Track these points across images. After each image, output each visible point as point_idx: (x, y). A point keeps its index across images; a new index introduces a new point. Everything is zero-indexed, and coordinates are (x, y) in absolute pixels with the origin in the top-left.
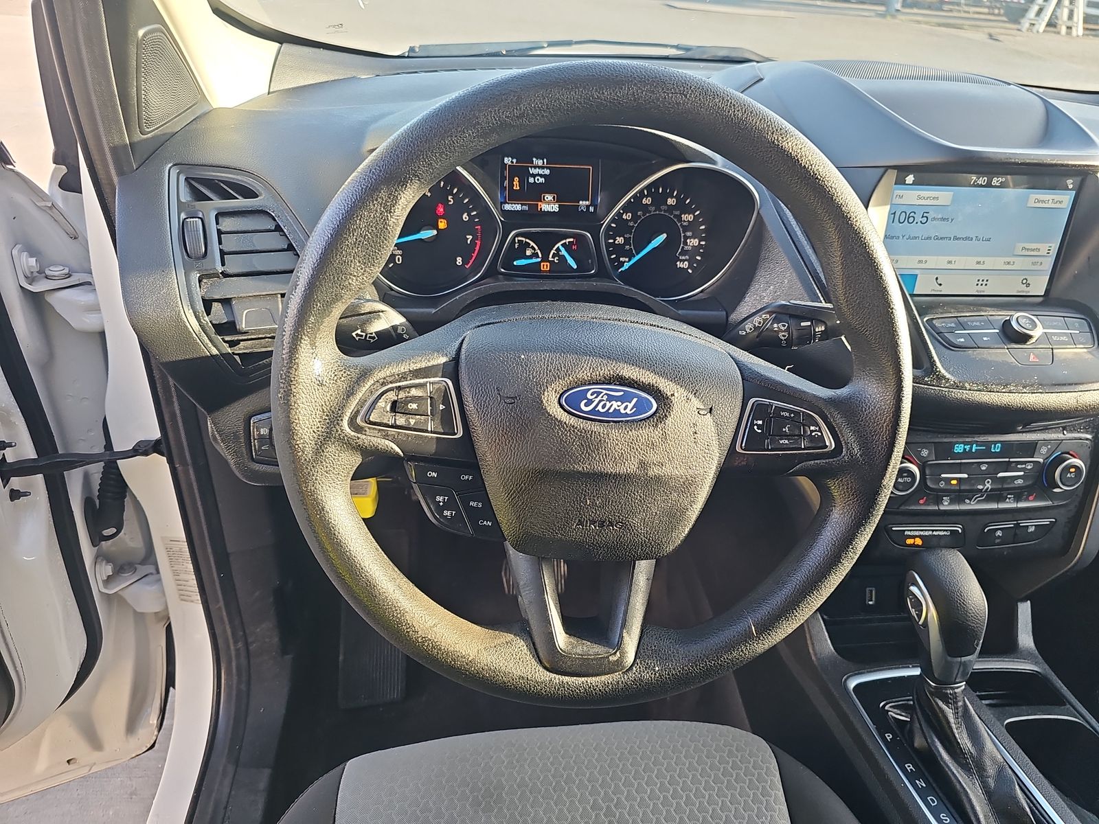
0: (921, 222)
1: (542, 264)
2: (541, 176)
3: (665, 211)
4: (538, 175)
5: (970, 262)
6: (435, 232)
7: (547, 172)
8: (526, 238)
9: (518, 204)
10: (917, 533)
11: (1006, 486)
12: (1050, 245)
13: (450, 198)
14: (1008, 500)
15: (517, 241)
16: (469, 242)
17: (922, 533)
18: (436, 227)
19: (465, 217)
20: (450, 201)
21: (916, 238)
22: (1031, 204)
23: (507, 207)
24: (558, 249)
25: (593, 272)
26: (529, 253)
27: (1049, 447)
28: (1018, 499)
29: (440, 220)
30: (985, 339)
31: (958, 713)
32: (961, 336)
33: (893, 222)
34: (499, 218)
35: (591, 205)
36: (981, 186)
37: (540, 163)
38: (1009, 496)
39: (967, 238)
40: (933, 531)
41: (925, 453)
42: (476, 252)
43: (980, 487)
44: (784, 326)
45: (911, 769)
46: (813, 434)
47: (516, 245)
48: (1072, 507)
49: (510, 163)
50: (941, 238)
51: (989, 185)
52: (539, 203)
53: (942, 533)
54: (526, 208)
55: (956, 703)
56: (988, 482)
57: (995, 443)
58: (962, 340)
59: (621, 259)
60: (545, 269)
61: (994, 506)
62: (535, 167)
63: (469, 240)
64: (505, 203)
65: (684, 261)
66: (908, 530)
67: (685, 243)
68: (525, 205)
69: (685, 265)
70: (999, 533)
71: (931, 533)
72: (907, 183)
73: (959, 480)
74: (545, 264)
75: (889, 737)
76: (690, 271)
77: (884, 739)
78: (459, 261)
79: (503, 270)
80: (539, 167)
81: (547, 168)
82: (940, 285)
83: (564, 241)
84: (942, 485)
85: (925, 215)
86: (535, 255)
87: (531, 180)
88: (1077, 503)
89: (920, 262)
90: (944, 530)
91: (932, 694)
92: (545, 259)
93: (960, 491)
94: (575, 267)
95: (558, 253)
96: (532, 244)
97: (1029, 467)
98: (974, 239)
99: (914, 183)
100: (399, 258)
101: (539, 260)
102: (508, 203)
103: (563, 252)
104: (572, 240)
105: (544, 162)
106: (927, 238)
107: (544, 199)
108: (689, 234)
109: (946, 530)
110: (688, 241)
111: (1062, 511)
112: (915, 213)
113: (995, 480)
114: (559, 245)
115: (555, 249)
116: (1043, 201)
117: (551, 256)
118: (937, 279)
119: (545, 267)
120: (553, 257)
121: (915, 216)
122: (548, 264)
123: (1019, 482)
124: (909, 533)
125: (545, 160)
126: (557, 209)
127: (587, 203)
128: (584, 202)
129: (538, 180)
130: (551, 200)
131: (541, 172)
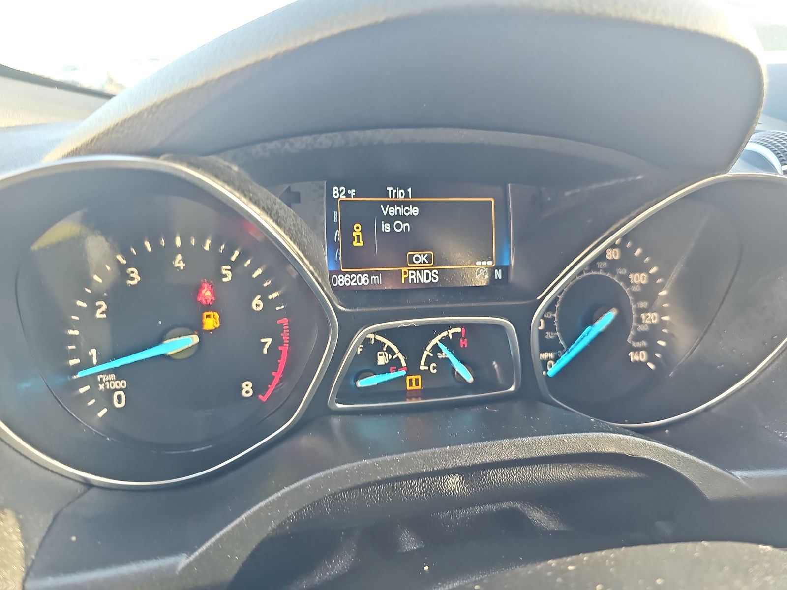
1: (408, 378)
2: (404, 219)
3: (605, 270)
4: (398, 217)
6: (194, 339)
7: (415, 211)
9: (363, 273)
13: (225, 270)
16: (265, 351)
18: (196, 327)
19: (257, 304)
20: (225, 276)
23: (343, 280)
24: (436, 349)
25: (512, 389)
26: (382, 360)
29: (206, 314)
34: (333, 306)
35: (497, 267)
37: (401, 195)
42: (281, 368)
49: (343, 197)
52: (404, 270)
54: (379, 279)
60: (414, 387)
62: (392, 204)
63: (267, 346)
64: (338, 273)
65: (638, 350)
67: (640, 321)
68: (377, 273)
69: (642, 357)
74: (414, 377)
76: (651, 366)
78: (247, 388)
79: (340, 406)
80: (399, 203)
81: (414, 204)
83: (445, 334)
86: (394, 364)
87: (386, 227)
92: (412, 368)
94: (469, 378)
95: (435, 355)
96: (388, 343)
100: (119, 397)
101: (402, 373)
102: (344, 274)
103: (446, 353)
104: (458, 330)
105: (407, 193)
107: (411, 261)
108: (643, 305)
110: (643, 316)
115: (429, 347)
117: (423, 362)
119: (414, 383)
120: (427, 364)
122: (419, 377)
125: (409, 190)
126: (435, 279)
127: (490, 263)
128: (484, 263)
129: (398, 226)
130: (424, 262)
131: (402, 211)
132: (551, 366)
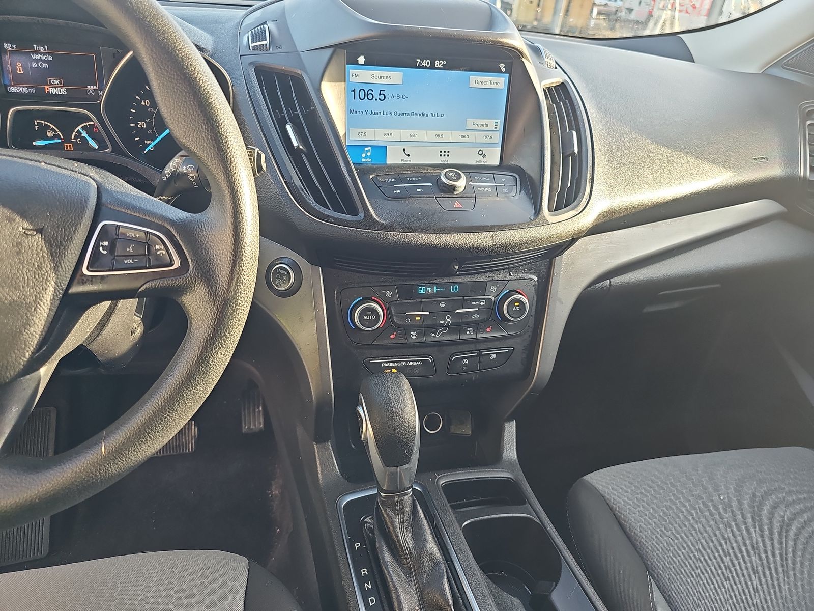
0: (379, 99)
1: (65, 144)
2: (44, 61)
4: (41, 60)
5: (430, 135)
7: (50, 58)
8: (45, 122)
9: (24, 87)
10: (392, 364)
11: (464, 320)
12: (496, 121)
14: (468, 332)
15: (36, 124)
17: (397, 364)
21: (378, 113)
22: (473, 84)
23: (14, 90)
24: (79, 132)
25: (108, 149)
26: (50, 134)
27: (498, 286)
28: (476, 330)
30: (418, 190)
31: (403, 518)
32: (398, 188)
33: (354, 99)
35: (99, 90)
36: (426, 68)
37: (41, 49)
38: (468, 329)
39: (423, 114)
40: (407, 362)
41: (389, 294)
43: (442, 322)
44: (191, 168)
45: (365, 574)
46: (158, 253)
47: (36, 127)
48: (526, 336)
49: (10, 49)
50: (401, 114)
51: (432, 67)
52: (46, 87)
53: (414, 363)
54: (33, 91)
55: (402, 509)
56: (448, 318)
57: (454, 283)
58: (399, 191)
59: (146, 142)
60: (69, 149)
61: (455, 337)
62: (37, 53)
64: (11, 85)
66: (385, 362)
68: (32, 88)
70: (465, 362)
71: (405, 363)
72: (359, 63)
73: (422, 316)
74: (68, 145)
75: (357, 545)
77: (352, 547)
80: (41, 53)
81: (49, 54)
82: (408, 155)
83: (85, 124)
84: (408, 321)
85: (382, 92)
86: (56, 137)
87: (34, 65)
88: (530, 333)
89: (386, 135)
90: (417, 361)
91: (382, 502)
92: (67, 140)
93: (425, 327)
94: (96, 147)
95: (79, 135)
96: (52, 126)
97: (482, 304)
98: (430, 114)
99: (366, 64)
101: (62, 141)
102: (14, 86)
103: (84, 134)
104: (92, 123)
105: (45, 48)
106: (388, 113)
107: (50, 83)
109: (419, 361)
111: (518, 340)
112: (373, 91)
113: (454, 315)
114: (79, 128)
115: (76, 131)
116: (482, 83)
117: (73, 138)
118: (404, 150)
119: (69, 147)
120: (75, 139)
121: (372, 93)
122: (71, 144)
123: (476, 317)
124: (386, 365)
125: (46, 47)
126: (64, 92)
127: (95, 87)
128: (92, 87)
129: (41, 65)
130: (58, 84)
131: (43, 58)
132: (152, 148)
